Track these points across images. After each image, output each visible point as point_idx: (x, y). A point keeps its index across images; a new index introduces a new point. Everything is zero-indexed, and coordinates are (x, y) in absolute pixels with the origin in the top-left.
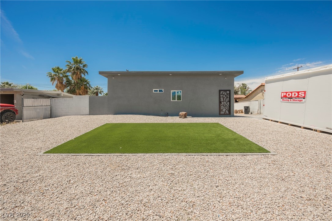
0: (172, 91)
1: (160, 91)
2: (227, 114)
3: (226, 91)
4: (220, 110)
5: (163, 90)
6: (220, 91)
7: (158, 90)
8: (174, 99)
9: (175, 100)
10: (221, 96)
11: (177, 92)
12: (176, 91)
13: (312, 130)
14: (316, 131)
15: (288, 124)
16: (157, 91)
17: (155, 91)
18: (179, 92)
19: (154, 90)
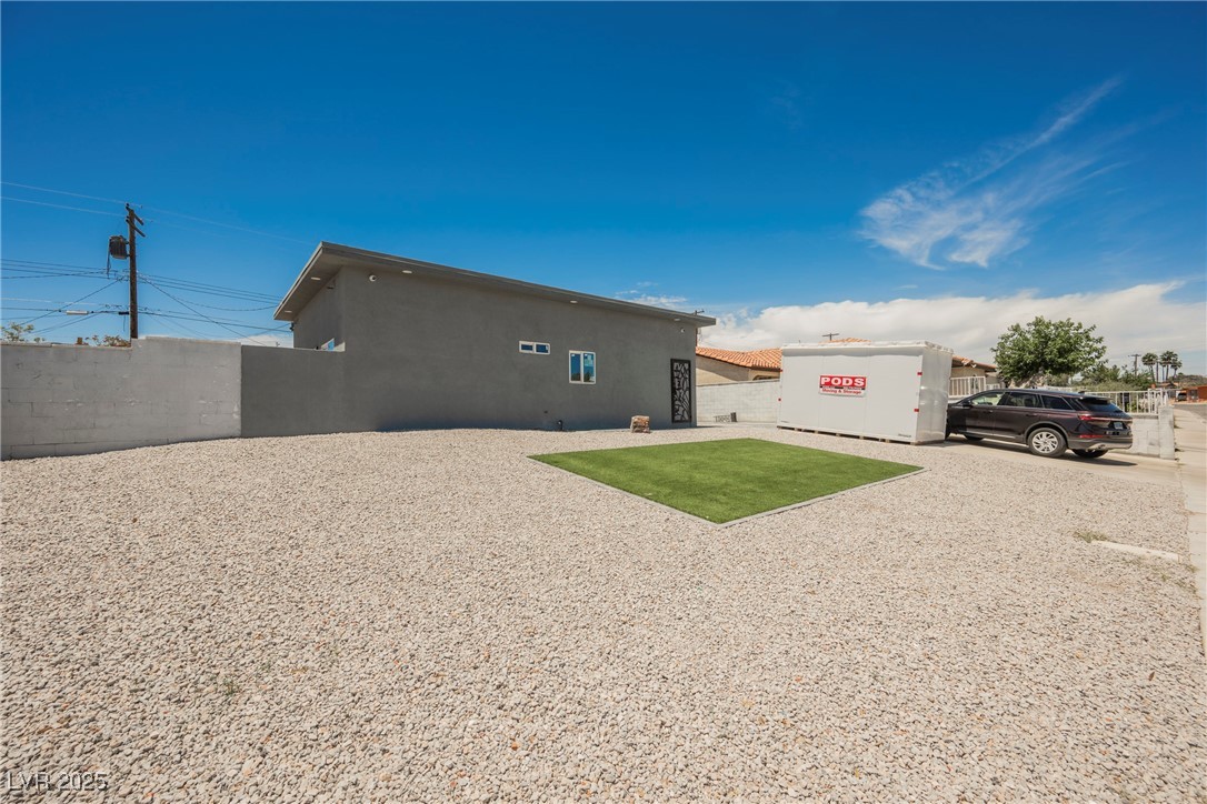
0: (571, 352)
1: (541, 349)
2: (686, 421)
3: (682, 362)
4: (674, 411)
5: (548, 348)
6: (673, 361)
7: (534, 344)
8: (576, 377)
9: (579, 379)
10: (675, 374)
11: (585, 358)
12: (581, 353)
13: (877, 440)
14: (884, 440)
15: (834, 434)
16: (530, 348)
17: (524, 347)
18: (589, 357)
19: (521, 343)
